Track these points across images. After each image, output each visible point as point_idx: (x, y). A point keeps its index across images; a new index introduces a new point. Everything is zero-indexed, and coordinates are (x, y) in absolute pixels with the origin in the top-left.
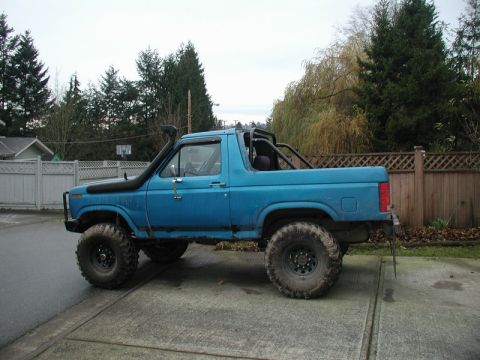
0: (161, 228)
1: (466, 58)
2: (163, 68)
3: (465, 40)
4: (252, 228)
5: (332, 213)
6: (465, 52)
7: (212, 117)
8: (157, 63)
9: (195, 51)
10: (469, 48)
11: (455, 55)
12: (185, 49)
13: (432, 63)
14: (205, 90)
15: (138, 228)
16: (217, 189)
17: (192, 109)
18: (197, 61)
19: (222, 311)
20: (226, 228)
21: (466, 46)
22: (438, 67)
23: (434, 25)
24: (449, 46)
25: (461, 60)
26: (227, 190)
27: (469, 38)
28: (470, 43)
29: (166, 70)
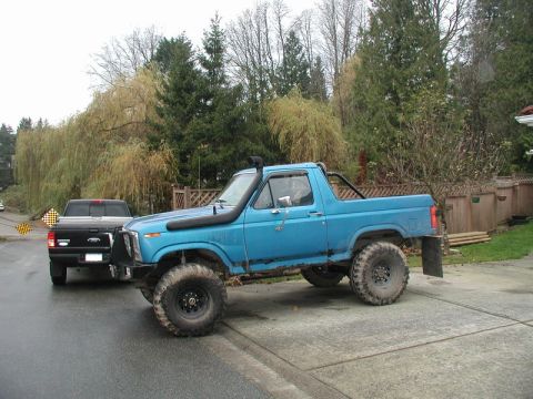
0: (260, 261)
4: (344, 251)
5: (402, 232)
15: (234, 264)
16: (314, 218)
20: (322, 254)
26: (324, 218)
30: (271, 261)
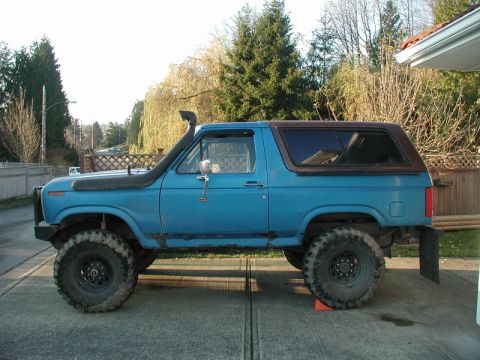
0: (179, 236)
1: (319, 69)
2: (14, 60)
3: (318, 51)
6: (318, 63)
7: (68, 115)
8: (7, 54)
9: (52, 45)
10: (321, 59)
11: (310, 64)
12: (40, 42)
13: (289, 70)
14: (61, 87)
15: (146, 235)
17: (47, 106)
18: (52, 56)
19: (86, 330)
21: (318, 56)
22: (295, 74)
23: (289, 36)
24: (304, 55)
25: (314, 69)
27: (321, 50)
28: (321, 54)
29: (17, 62)
30: (192, 237)
